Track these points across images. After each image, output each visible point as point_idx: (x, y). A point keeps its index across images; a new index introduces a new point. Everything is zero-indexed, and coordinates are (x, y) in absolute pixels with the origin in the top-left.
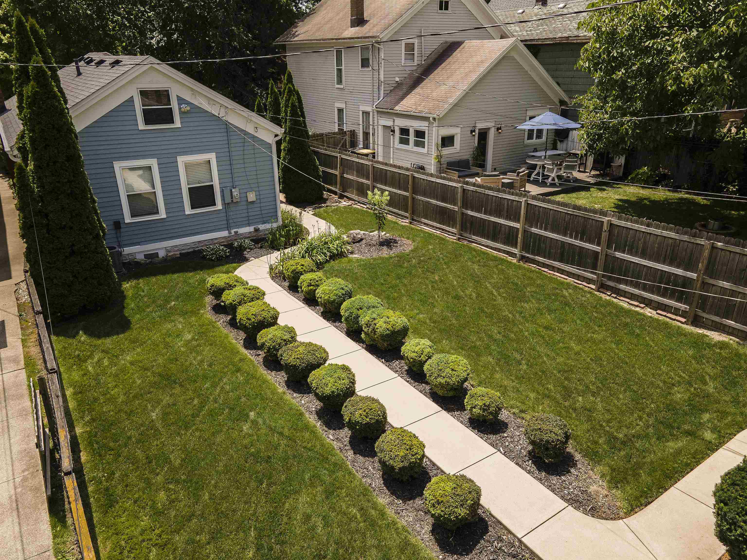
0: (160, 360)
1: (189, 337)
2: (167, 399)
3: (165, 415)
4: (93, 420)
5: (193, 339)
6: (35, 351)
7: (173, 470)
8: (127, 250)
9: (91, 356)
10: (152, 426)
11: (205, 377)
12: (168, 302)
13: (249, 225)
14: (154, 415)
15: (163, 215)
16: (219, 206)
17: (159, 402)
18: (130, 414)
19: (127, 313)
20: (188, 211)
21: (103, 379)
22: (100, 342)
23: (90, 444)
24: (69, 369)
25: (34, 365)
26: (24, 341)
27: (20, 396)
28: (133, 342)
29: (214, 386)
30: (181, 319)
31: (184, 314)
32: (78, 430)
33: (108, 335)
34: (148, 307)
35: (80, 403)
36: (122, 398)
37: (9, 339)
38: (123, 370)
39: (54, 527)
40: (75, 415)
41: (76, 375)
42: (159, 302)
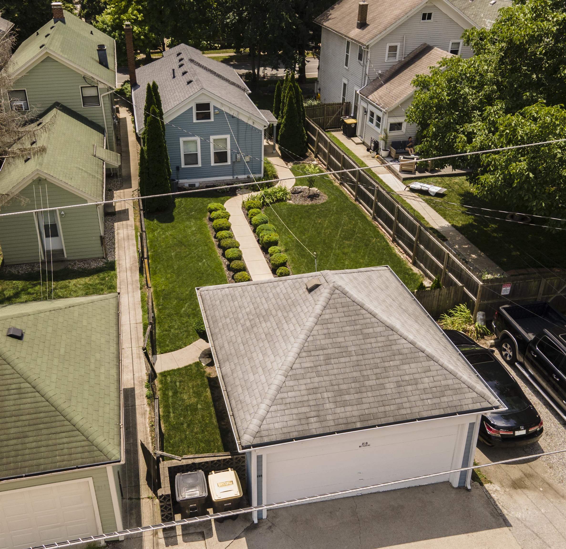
0: (180, 236)
1: (194, 229)
2: (178, 250)
3: (176, 255)
4: (154, 251)
5: (195, 230)
6: (138, 224)
7: (174, 270)
8: (181, 181)
9: (157, 230)
10: (171, 257)
11: (194, 245)
12: (191, 212)
13: (245, 174)
14: (173, 254)
15: (200, 165)
16: (229, 163)
17: (176, 250)
18: (166, 252)
19: (174, 213)
20: (213, 164)
21: (159, 239)
22: (161, 225)
23: (152, 258)
24: (149, 233)
25: (138, 229)
26: (135, 219)
27: (132, 239)
28: (173, 227)
29: (196, 249)
30: (194, 221)
31: (196, 219)
32: (149, 254)
33: (165, 222)
34: (182, 213)
35: (151, 245)
36: (164, 247)
37: (130, 217)
38: (167, 237)
39: (140, 275)
40: (149, 249)
41: (151, 236)
42: (188, 211)
